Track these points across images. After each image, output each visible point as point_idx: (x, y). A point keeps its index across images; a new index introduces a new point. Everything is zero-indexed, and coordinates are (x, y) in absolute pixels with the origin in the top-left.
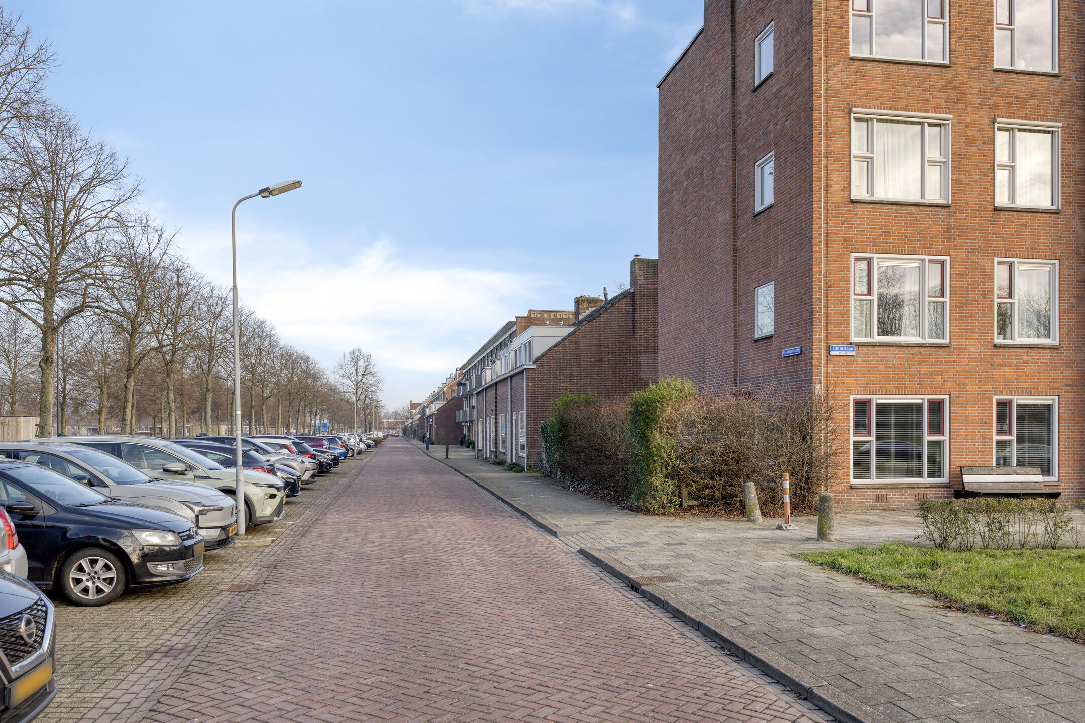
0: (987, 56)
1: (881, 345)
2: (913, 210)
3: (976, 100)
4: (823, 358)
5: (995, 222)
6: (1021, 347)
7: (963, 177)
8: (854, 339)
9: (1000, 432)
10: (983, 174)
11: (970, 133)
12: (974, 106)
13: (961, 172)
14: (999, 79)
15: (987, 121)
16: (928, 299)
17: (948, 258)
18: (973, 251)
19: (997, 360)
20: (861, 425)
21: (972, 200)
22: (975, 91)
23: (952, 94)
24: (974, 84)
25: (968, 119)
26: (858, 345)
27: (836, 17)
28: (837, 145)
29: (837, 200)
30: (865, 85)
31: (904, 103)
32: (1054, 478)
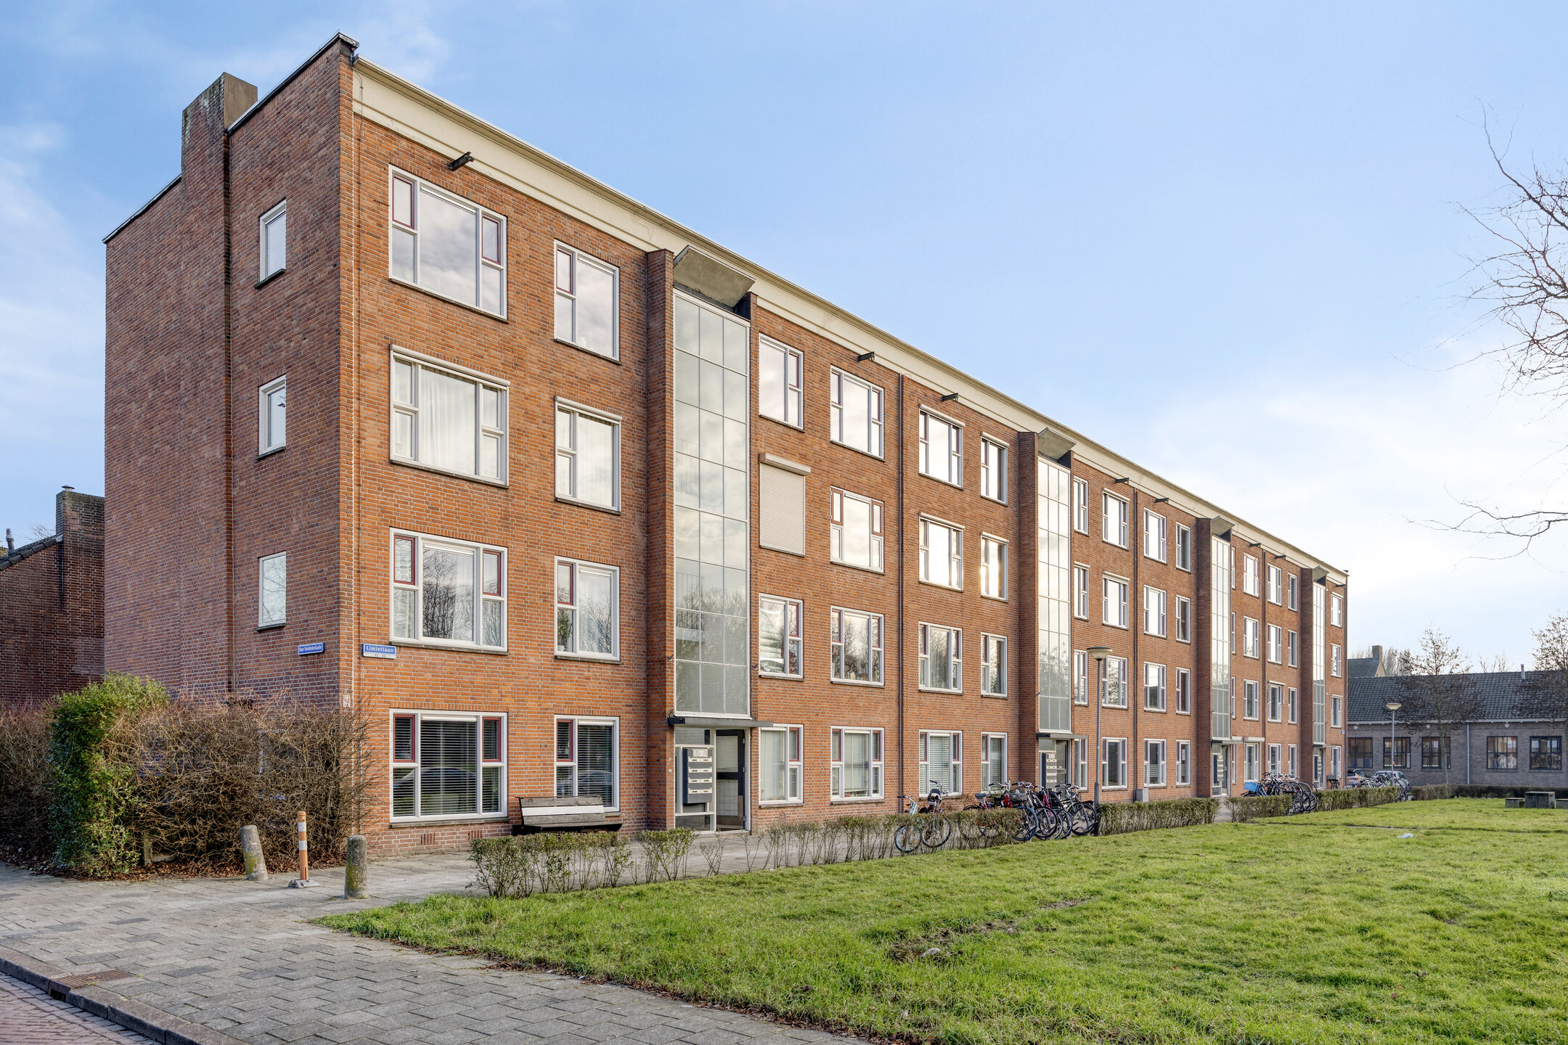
0: (546, 323)
1: (427, 648)
2: (466, 485)
3: (535, 369)
4: (354, 660)
5: (555, 515)
6: (583, 661)
7: (521, 457)
8: (394, 638)
9: (561, 756)
10: (543, 457)
11: (530, 407)
12: (533, 376)
13: (520, 450)
14: (561, 352)
15: (547, 397)
16: (483, 596)
17: (505, 550)
18: (532, 545)
19: (558, 674)
20: (403, 747)
21: (531, 486)
22: (535, 359)
23: (510, 357)
24: (533, 350)
25: (527, 391)
26: (399, 646)
27: (371, 222)
28: (372, 386)
29: (371, 457)
30: (407, 320)
31: (455, 353)
32: (615, 809)
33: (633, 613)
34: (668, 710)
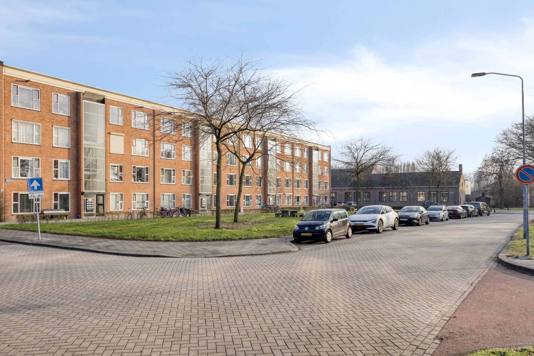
0: (50, 110)
1: (21, 179)
2: (30, 146)
3: (48, 120)
4: (4, 182)
5: (53, 150)
6: (60, 180)
7: (44, 139)
8: (13, 177)
9: (55, 201)
10: (50, 138)
11: (46, 128)
12: (47, 122)
13: (44, 137)
14: (54, 116)
15: (51, 126)
16: (34, 168)
17: (40, 158)
18: (47, 157)
19: (54, 183)
20: (15, 199)
21: (47, 145)
22: (48, 118)
23: (41, 118)
24: (47, 116)
25: (46, 125)
26: (14, 179)
27: (7, 95)
28: (8, 128)
29: (8, 142)
30: (16, 114)
31: (27, 119)
32: (70, 212)
33: (74, 170)
34: (82, 190)
